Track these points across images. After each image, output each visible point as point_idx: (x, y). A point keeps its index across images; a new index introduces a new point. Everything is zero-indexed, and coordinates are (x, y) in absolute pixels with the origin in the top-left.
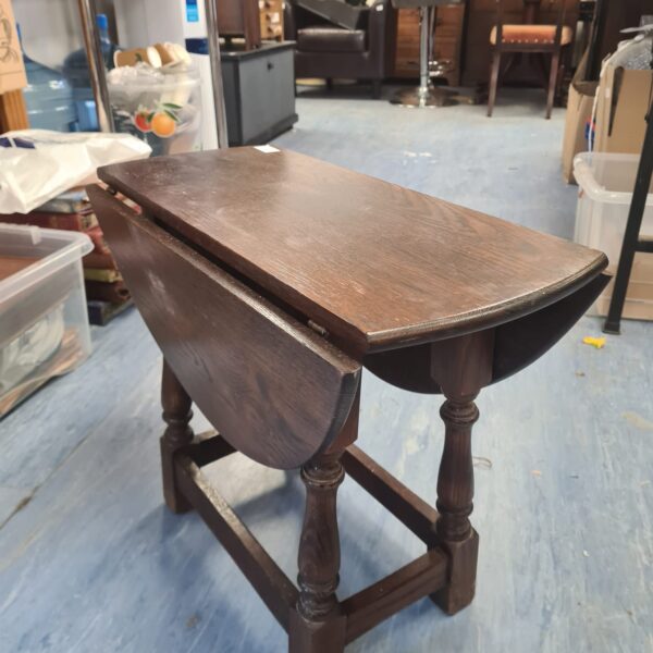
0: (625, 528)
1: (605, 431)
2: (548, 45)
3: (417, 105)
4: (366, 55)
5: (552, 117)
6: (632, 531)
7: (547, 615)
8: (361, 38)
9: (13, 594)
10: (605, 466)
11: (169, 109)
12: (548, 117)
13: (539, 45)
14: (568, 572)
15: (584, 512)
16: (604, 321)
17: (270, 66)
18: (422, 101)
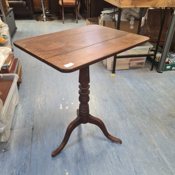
0: (130, 104)
1: (121, 91)
2: (74, 5)
3: (43, 21)
4: (27, 8)
5: (78, 22)
6: (131, 105)
7: (126, 119)
8: (25, 3)
9: (45, 142)
10: (123, 96)
11: (3, 36)
12: (77, 23)
13: (72, 5)
14: (125, 113)
15: (124, 104)
16: (112, 71)
17: (10, 16)
18: (45, 20)
